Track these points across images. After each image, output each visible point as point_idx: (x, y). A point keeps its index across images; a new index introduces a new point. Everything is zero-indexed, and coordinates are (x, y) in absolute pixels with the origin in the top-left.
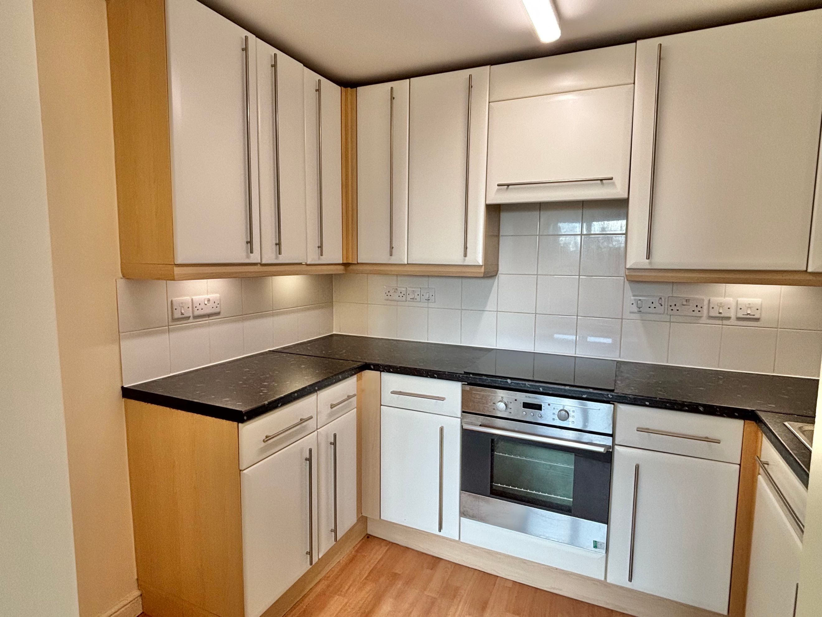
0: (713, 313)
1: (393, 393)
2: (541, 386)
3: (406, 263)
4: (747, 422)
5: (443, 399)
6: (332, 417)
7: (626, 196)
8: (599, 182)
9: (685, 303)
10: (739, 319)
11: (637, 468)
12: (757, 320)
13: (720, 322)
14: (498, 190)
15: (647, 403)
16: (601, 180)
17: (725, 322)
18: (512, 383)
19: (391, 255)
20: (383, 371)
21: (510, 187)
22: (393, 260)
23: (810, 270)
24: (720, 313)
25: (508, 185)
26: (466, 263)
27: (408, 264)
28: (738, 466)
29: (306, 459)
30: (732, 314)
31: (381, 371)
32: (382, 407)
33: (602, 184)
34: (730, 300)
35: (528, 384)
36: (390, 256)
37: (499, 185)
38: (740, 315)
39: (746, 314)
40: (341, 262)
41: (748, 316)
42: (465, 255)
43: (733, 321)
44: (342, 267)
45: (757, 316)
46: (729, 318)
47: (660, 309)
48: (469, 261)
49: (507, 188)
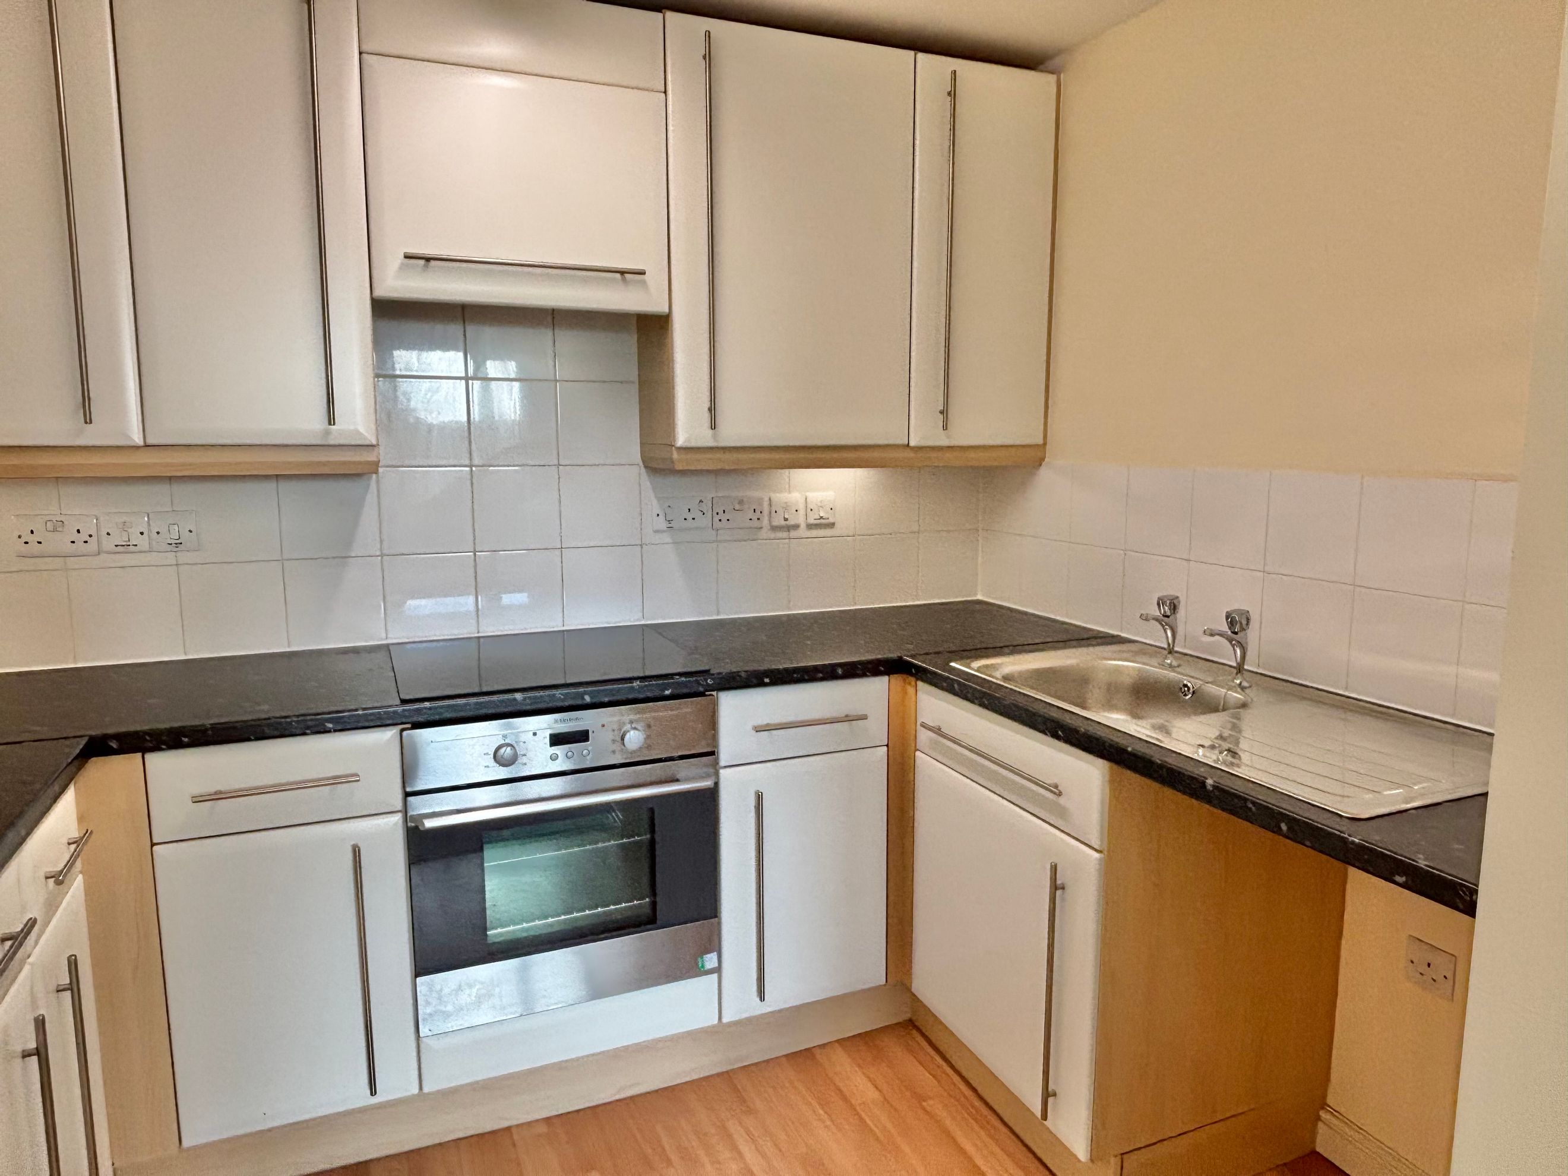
0: (778, 521)
1: (198, 800)
2: (585, 693)
3: (140, 441)
4: (894, 677)
5: (353, 779)
7: (667, 310)
8: (618, 275)
9: (737, 507)
10: (810, 527)
11: (759, 797)
12: (832, 525)
13: (785, 534)
14: (404, 268)
15: (767, 680)
16: (622, 273)
17: (793, 534)
18: (525, 699)
19: (88, 420)
20: (155, 748)
21: (433, 263)
22: (90, 436)
23: (912, 444)
24: (786, 520)
25: (428, 259)
26: (336, 440)
27: (146, 446)
28: (886, 748)
30: (801, 520)
31: (144, 752)
32: (155, 848)
33: (624, 280)
34: (795, 497)
35: (562, 695)
36: (86, 422)
37: (407, 257)
38: (811, 521)
39: (819, 518)
41: (822, 521)
42: (331, 420)
43: (802, 532)
45: (831, 520)
46: (796, 527)
47: (705, 521)
48: (345, 433)
49: (426, 266)
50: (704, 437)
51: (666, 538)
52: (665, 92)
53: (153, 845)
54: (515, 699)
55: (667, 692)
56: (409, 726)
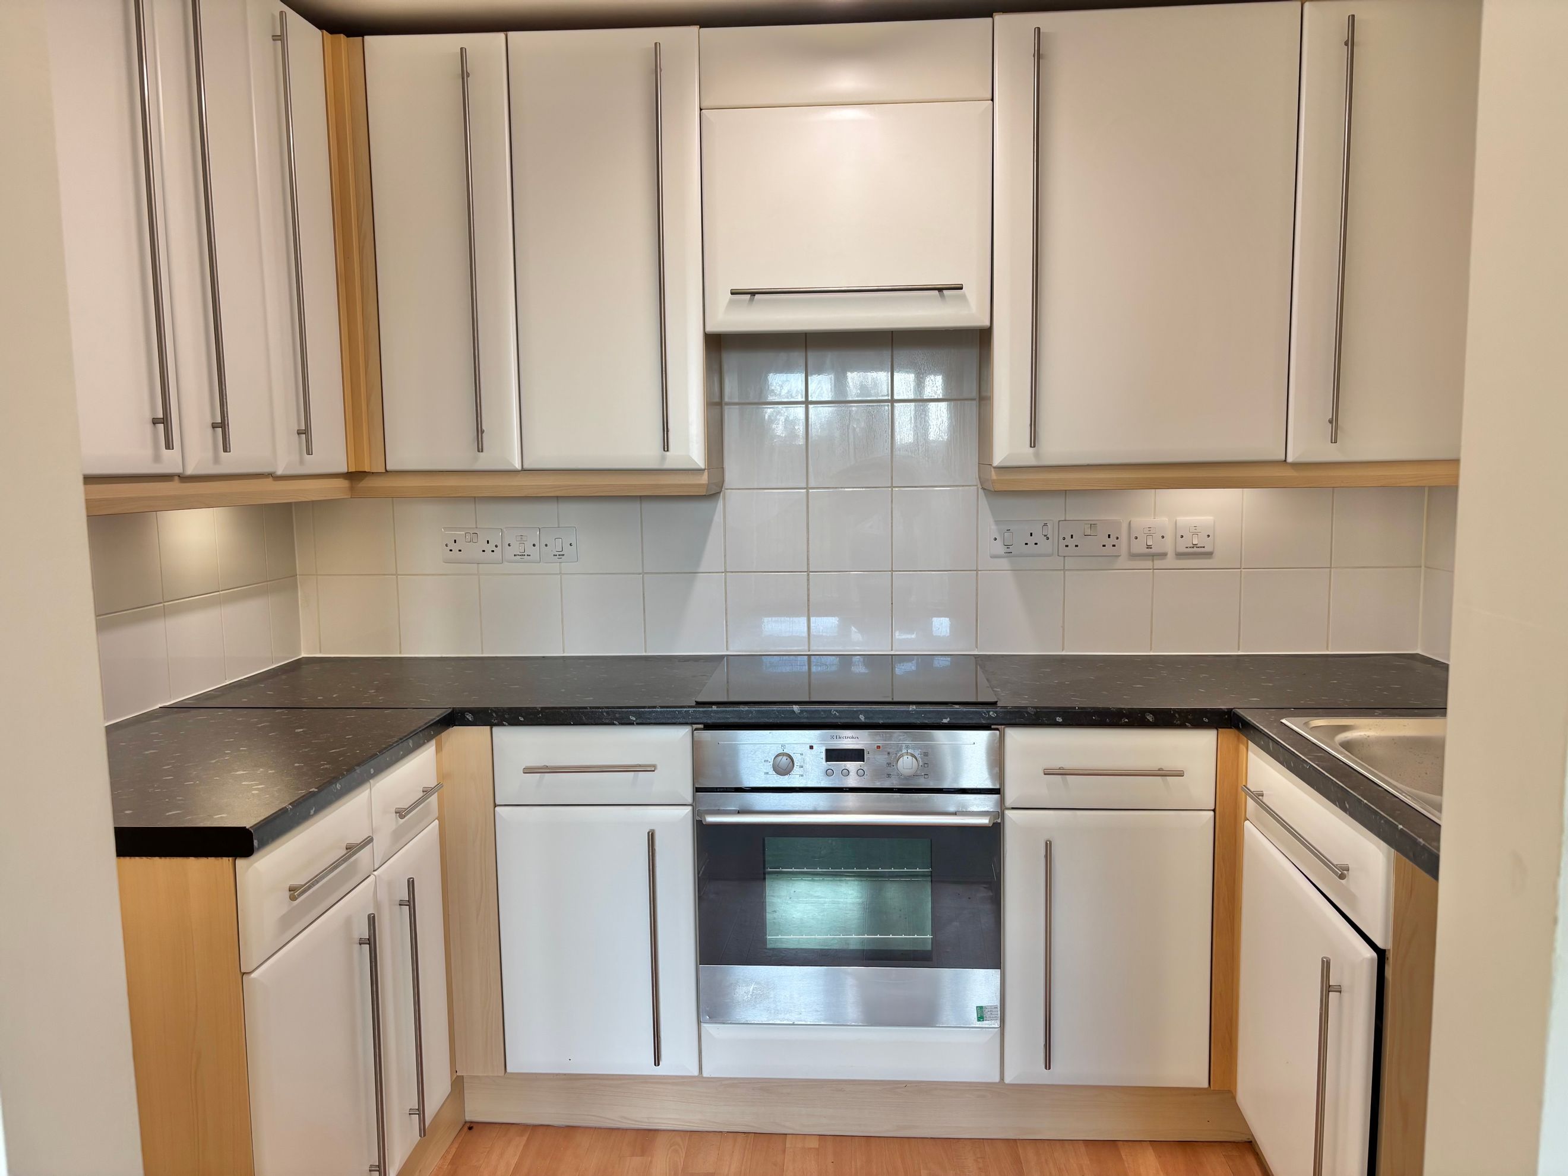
0: (1139, 547)
1: (528, 771)
2: (861, 712)
3: (518, 466)
4: (1220, 730)
5: (651, 769)
6: (400, 838)
7: (987, 323)
8: (936, 292)
9: (1088, 532)
10: (1180, 555)
11: (1048, 845)
12: (1209, 555)
13: (1148, 564)
14: (731, 302)
15: (1059, 719)
16: (940, 289)
17: (1158, 563)
18: (802, 712)
19: (480, 449)
20: (500, 724)
21: (757, 296)
22: (485, 461)
23: (1290, 459)
24: (1149, 547)
25: (753, 294)
26: (668, 465)
27: (523, 470)
28: (1212, 813)
29: (361, 942)
30: (1168, 546)
31: (492, 725)
32: (497, 809)
33: (942, 296)
34: (1162, 521)
35: (836, 711)
36: (479, 451)
37: (734, 293)
38: (1182, 549)
39: (1192, 546)
40: (344, 469)
41: (1195, 549)
42: (666, 447)
43: (1170, 561)
44: (343, 483)
45: (1207, 549)
46: (1163, 555)
47: (1046, 546)
48: (675, 458)
49: (751, 300)
50: (1025, 455)
51: (1004, 563)
52: (992, 100)
53: (495, 806)
54: (793, 711)
55: (945, 721)
56: (701, 726)
